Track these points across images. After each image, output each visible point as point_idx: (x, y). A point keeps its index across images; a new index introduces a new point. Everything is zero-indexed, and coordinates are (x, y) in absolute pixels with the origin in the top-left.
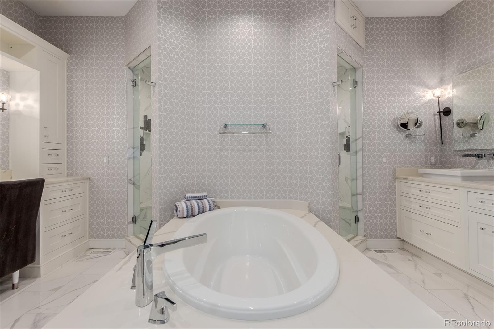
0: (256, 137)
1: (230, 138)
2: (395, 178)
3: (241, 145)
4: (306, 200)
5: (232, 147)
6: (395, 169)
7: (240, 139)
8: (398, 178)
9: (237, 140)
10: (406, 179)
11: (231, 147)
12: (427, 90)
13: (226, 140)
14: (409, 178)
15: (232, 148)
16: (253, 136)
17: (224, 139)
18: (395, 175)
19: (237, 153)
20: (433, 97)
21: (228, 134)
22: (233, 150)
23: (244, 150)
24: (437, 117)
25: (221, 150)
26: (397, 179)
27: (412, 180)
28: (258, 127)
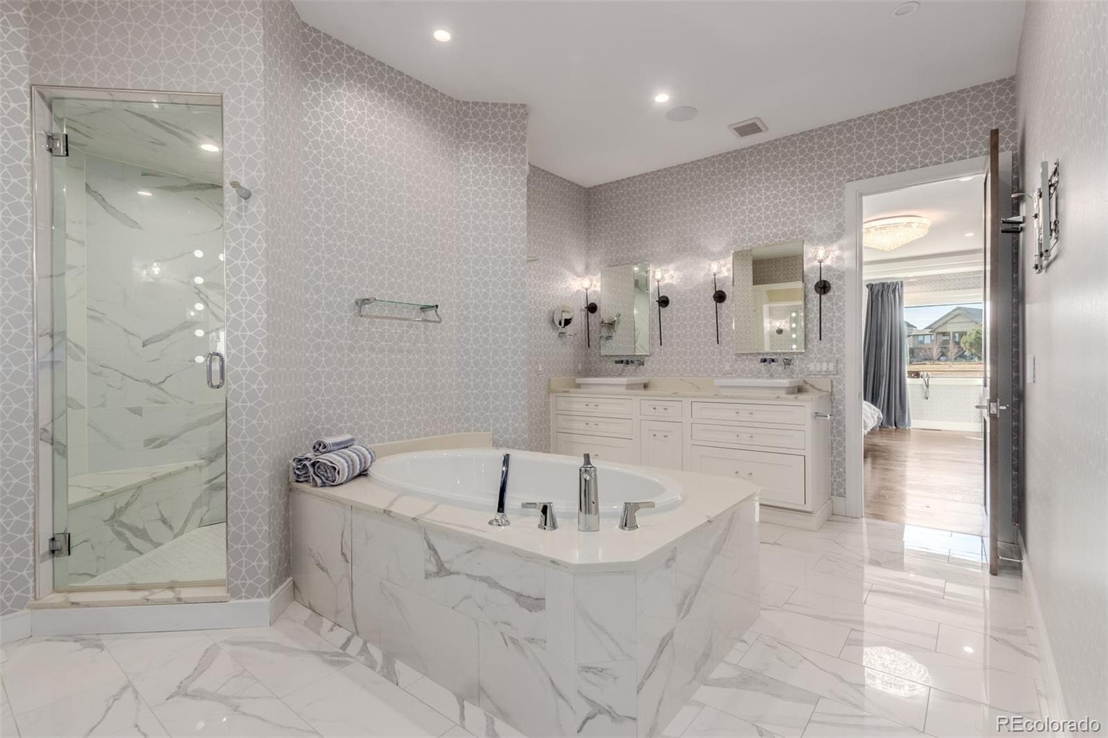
0: (410, 327)
1: (367, 325)
2: (550, 391)
3: (386, 341)
4: (487, 430)
5: (372, 343)
6: (550, 380)
7: (385, 329)
8: (554, 392)
9: (380, 330)
10: (568, 392)
11: (370, 342)
12: (576, 277)
13: (360, 329)
14: (572, 390)
15: (371, 345)
16: (405, 325)
17: (357, 326)
18: (549, 388)
19: (380, 356)
20: (580, 288)
21: (365, 319)
22: (372, 349)
23: (391, 351)
24: (583, 313)
25: (351, 349)
26: (552, 392)
27: (576, 393)
28: (414, 309)
